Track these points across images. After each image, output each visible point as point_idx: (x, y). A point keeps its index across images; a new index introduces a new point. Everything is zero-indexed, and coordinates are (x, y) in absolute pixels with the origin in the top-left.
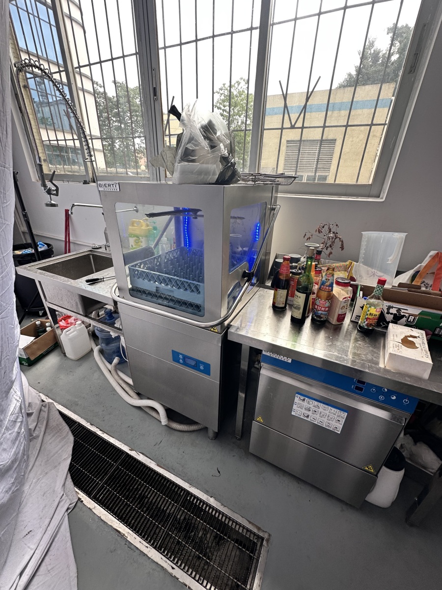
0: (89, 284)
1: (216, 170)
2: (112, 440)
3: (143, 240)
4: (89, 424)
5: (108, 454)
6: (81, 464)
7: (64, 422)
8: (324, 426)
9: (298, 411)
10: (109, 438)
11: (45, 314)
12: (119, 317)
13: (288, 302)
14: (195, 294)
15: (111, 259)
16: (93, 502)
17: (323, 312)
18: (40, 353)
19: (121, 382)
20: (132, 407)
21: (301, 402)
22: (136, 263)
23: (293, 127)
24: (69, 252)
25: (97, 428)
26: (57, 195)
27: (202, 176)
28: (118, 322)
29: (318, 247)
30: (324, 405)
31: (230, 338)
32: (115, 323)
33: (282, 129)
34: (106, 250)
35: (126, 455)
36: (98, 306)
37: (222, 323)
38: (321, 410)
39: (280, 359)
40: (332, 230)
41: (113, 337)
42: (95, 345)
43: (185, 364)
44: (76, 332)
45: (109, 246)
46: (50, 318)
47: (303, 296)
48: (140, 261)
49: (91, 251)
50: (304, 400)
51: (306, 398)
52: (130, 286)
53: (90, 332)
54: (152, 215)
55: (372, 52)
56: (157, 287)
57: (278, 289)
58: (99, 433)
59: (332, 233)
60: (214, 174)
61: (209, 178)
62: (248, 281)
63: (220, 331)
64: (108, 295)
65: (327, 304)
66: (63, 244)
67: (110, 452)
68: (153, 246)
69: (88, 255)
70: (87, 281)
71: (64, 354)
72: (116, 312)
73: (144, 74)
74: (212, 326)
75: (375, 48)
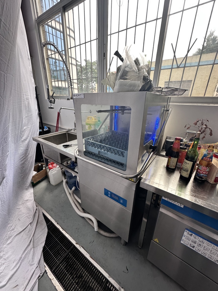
0: (64, 148)
1: (140, 84)
2: (67, 235)
3: (93, 126)
4: (56, 223)
5: (64, 244)
6: (49, 248)
7: (44, 220)
8: (207, 257)
9: (186, 242)
10: (65, 234)
11: (43, 161)
12: (77, 165)
13: (177, 166)
14: (121, 157)
15: (76, 136)
16: (53, 275)
17: (204, 175)
18: (38, 180)
19: (75, 201)
20: (79, 216)
21: (189, 236)
22: (88, 137)
23: (178, 67)
24: (58, 131)
25: (60, 226)
26: (54, 103)
27: (132, 88)
28: (76, 168)
29: (196, 133)
30: (208, 242)
31: (141, 186)
32: (75, 169)
33: (172, 68)
34: (74, 131)
35: (73, 247)
36: (67, 159)
37: (136, 176)
38: (205, 245)
39: (175, 204)
40: (204, 124)
41: (73, 176)
42: (64, 179)
43: (111, 197)
44: (56, 171)
45: (76, 129)
46: (45, 163)
47: (191, 163)
48: (91, 137)
49: (67, 131)
50: (191, 235)
51: (193, 234)
52: (84, 150)
53: (63, 172)
54: (100, 111)
55: (212, 37)
56: (99, 152)
57: (171, 157)
58: (61, 230)
59: (204, 125)
60: (139, 86)
61: (136, 89)
62: (152, 151)
63: (135, 181)
64: (73, 154)
65: (208, 170)
66: (55, 128)
67: (65, 242)
68: (98, 129)
69: (66, 133)
70: (64, 146)
71: (49, 182)
72: (76, 162)
73: (100, 47)
74: (131, 178)
75: (214, 36)
